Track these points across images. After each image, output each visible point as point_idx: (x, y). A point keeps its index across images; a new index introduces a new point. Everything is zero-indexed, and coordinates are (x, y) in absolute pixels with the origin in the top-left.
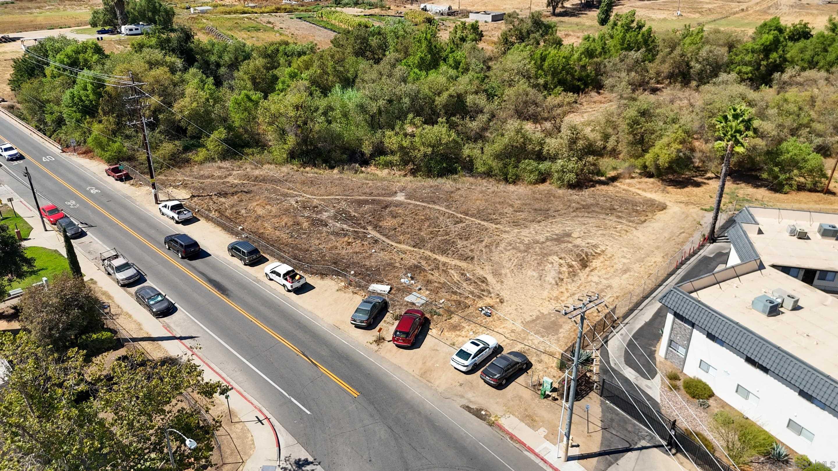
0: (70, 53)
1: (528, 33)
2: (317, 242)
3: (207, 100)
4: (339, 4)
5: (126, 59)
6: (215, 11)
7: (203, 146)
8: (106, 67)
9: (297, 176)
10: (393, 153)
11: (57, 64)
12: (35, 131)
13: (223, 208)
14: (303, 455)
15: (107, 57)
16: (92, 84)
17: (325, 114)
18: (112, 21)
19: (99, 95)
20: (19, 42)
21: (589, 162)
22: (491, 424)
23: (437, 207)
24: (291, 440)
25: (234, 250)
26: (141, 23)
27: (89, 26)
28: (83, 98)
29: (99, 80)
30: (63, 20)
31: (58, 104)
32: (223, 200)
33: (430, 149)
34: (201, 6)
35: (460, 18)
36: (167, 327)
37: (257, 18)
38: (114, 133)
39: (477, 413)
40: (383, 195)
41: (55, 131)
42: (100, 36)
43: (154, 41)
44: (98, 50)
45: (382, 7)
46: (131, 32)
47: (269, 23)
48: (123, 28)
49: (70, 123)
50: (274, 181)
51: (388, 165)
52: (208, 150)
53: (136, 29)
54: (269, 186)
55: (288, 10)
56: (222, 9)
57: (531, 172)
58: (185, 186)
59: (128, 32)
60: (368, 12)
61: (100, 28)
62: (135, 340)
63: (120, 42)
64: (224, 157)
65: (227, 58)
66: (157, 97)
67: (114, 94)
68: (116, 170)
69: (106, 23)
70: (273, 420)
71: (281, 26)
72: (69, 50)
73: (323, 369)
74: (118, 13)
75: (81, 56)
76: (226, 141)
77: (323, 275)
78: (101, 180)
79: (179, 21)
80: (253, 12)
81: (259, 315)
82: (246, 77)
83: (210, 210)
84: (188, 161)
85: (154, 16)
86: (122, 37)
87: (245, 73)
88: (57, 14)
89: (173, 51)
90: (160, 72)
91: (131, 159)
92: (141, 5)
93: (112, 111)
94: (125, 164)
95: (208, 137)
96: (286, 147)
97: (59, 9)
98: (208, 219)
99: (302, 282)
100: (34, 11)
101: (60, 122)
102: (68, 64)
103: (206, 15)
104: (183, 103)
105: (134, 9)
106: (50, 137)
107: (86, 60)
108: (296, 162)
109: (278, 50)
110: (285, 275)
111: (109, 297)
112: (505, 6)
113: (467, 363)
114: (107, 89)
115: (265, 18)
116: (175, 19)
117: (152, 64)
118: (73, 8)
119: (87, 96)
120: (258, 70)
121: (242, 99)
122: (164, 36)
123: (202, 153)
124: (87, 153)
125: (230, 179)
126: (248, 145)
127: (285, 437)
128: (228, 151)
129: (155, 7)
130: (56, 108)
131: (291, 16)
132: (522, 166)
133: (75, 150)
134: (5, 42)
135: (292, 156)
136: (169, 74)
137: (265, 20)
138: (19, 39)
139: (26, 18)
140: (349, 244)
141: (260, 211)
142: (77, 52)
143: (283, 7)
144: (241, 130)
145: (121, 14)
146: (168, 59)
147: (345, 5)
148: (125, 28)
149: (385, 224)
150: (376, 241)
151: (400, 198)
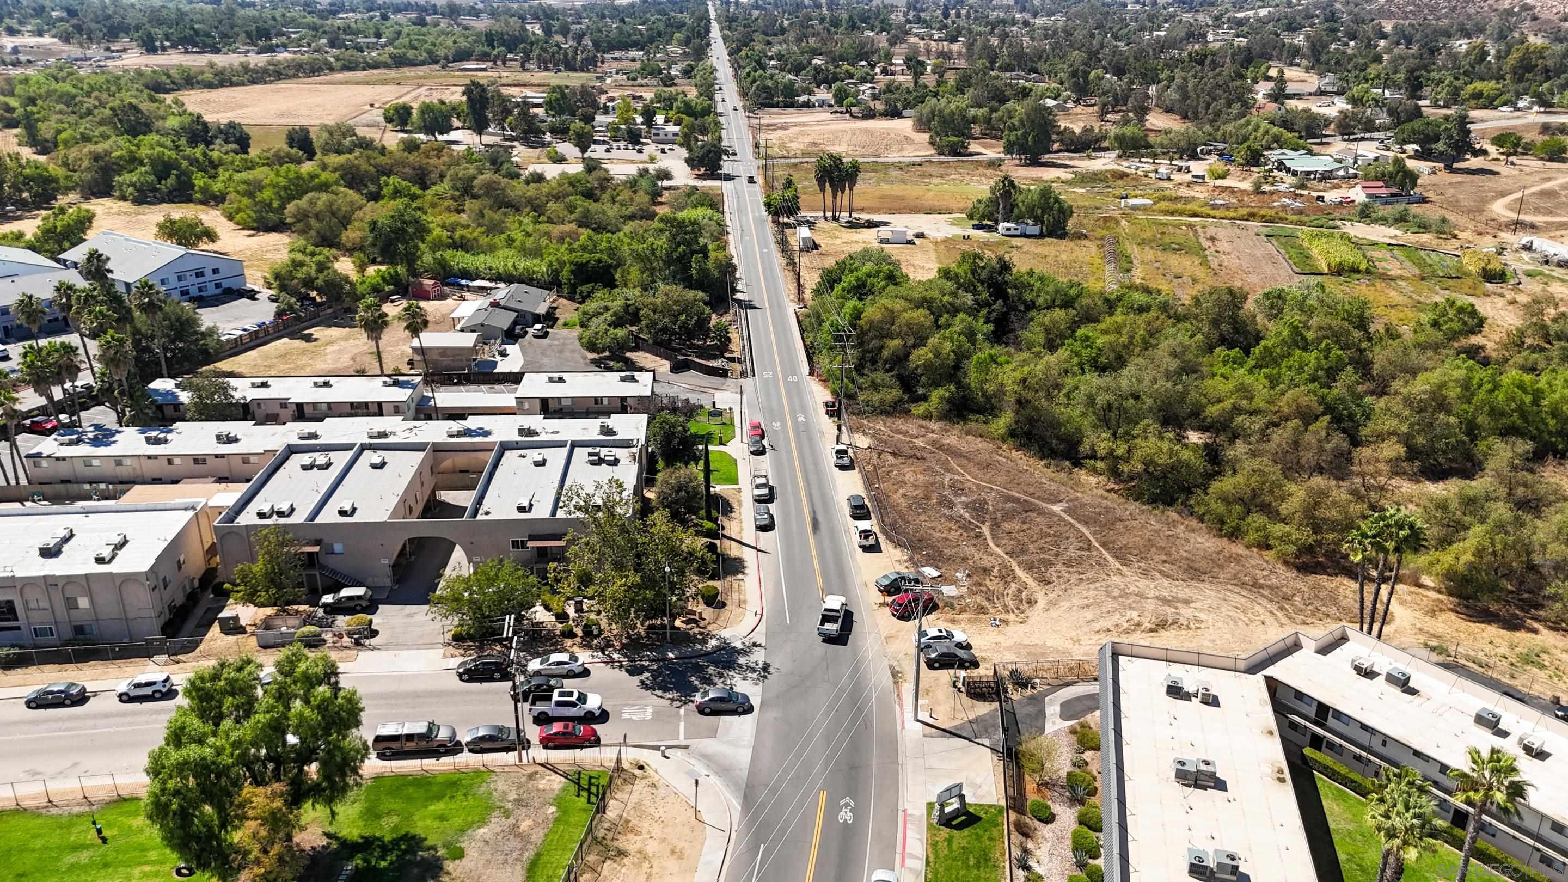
2: (925, 518)
4: (1367, 216)
6: (1155, 207)
11: (845, 286)
13: (882, 464)
14: (762, 641)
16: (851, 315)
18: (991, 215)
20: (880, 229)
22: (896, 683)
23: (1084, 529)
24: (764, 630)
25: (854, 501)
26: (1026, 221)
30: (952, 201)
32: (889, 458)
33: (1141, 466)
34: (1145, 196)
36: (757, 539)
37: (1203, 227)
39: (895, 674)
40: (1043, 500)
42: (973, 231)
45: (1441, 232)
46: (1009, 232)
47: (1213, 238)
50: (956, 453)
52: (929, 406)
53: (1015, 229)
54: (945, 457)
55: (1268, 218)
56: (1164, 205)
58: (874, 435)
59: (1006, 231)
60: (1407, 238)
61: (976, 222)
62: (731, 539)
64: (943, 416)
68: (834, 404)
69: (983, 217)
70: (764, 618)
71: (1224, 246)
74: (1002, 206)
76: (949, 399)
77: (899, 545)
78: (815, 411)
80: (1208, 216)
83: (868, 463)
85: (1043, 213)
86: (998, 236)
93: (859, 345)
96: (1002, 421)
98: (861, 470)
99: (873, 542)
100: (934, 180)
102: (854, 287)
103: (1135, 213)
105: (1023, 202)
108: (1010, 442)
111: (740, 505)
123: (921, 408)
124: (828, 380)
125: (919, 441)
127: (762, 628)
128: (948, 411)
131: (1262, 230)
132: (1249, 519)
133: (820, 375)
135: (1012, 433)
137: (1211, 232)
138: (883, 224)
139: (914, 191)
140: (951, 529)
143: (1266, 211)
145: (1004, 208)
147: (1375, 221)
148: (1002, 226)
149: (1006, 526)
150: (978, 536)
151: (1057, 508)
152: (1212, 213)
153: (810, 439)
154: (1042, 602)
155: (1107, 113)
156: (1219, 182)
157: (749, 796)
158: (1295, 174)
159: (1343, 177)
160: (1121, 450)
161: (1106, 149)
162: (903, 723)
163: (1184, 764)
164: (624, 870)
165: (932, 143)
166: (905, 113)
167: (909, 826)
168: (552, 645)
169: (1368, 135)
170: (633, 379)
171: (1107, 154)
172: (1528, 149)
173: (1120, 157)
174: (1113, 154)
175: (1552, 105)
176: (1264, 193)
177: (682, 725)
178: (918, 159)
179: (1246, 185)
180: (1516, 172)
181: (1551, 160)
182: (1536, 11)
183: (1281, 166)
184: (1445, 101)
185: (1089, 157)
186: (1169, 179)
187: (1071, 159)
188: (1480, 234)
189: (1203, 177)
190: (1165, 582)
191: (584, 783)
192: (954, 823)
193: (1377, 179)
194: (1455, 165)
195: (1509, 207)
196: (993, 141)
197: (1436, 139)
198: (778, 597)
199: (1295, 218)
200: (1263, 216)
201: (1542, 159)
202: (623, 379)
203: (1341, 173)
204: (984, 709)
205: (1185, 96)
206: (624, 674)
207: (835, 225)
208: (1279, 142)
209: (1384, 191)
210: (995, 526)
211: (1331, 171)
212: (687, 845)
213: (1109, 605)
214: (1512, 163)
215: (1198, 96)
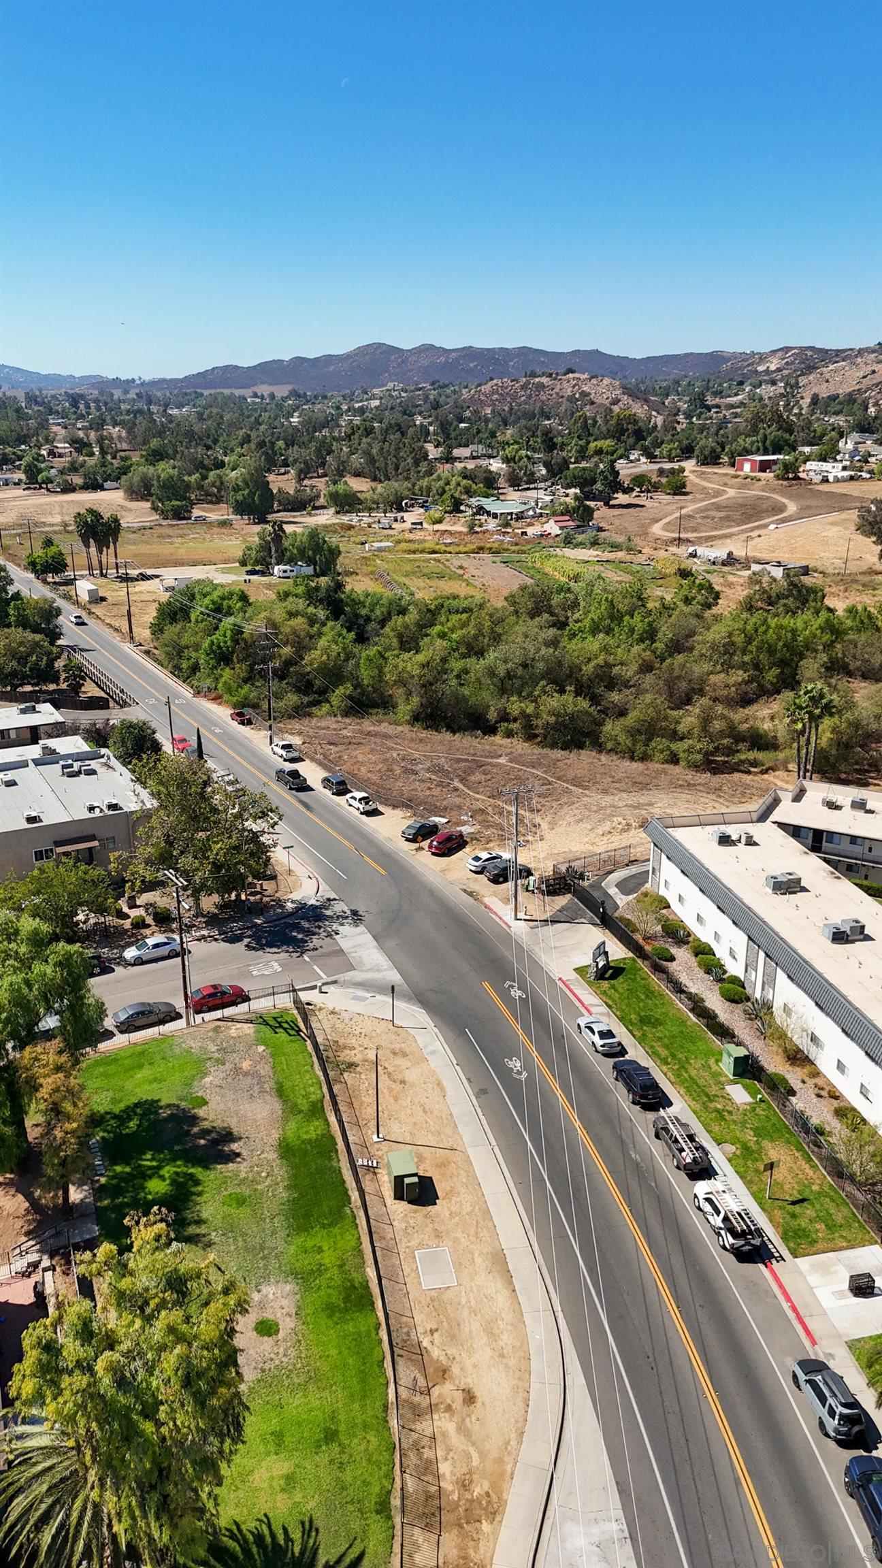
0: (216, 599)
1: (779, 597)
2: (401, 784)
3: (339, 654)
4: (569, 543)
5: (269, 607)
6: (396, 549)
7: (328, 701)
8: (247, 615)
9: (409, 735)
10: (515, 720)
11: (203, 609)
12: (170, 675)
13: (328, 753)
14: (333, 895)
15: (250, 605)
16: (232, 631)
17: (458, 676)
18: (264, 560)
19: (236, 642)
20: (157, 580)
21: (723, 745)
22: (477, 900)
24: (328, 888)
25: (326, 781)
26: (300, 563)
27: (237, 564)
28: (222, 644)
29: (239, 626)
30: (208, 555)
31: (197, 651)
32: (331, 747)
33: (553, 718)
34: (381, 541)
35: (738, 570)
37: (447, 560)
38: (245, 681)
39: (470, 894)
40: (486, 757)
41: (188, 678)
42: (248, 577)
43: (301, 590)
44: (244, 598)
45: (629, 549)
46: (285, 575)
47: (461, 567)
48: (276, 568)
49: (204, 670)
50: (386, 736)
51: (509, 734)
52: (332, 706)
53: (292, 571)
54: (378, 740)
55: (494, 550)
56: (403, 546)
57: (662, 751)
58: (300, 733)
59: (281, 574)
60: (607, 556)
61: (249, 568)
63: (269, 586)
64: (347, 713)
65: (378, 612)
66: (289, 648)
67: (249, 641)
68: (240, 715)
69: (257, 562)
70: (320, 879)
71: (475, 572)
72: (215, 596)
73: (367, 859)
74: (273, 550)
75: (225, 603)
76: (350, 697)
77: (395, 807)
78: (225, 722)
79: (347, 561)
80: (445, 552)
81: (331, 825)
82: (392, 634)
83: (316, 753)
84: (310, 715)
85: (315, 554)
86: (273, 579)
87: (392, 630)
88: (201, 545)
89: (321, 601)
90: (299, 622)
91: (255, 706)
92: (301, 541)
93: (245, 659)
94: (251, 710)
95: (334, 692)
96: (409, 707)
97: (204, 539)
98: (313, 760)
99: (374, 806)
100: (175, 540)
101: (195, 668)
102: (211, 610)
103: (383, 554)
104: (313, 656)
105: (293, 545)
106: (184, 682)
107: (229, 607)
108: (418, 725)
109: (442, 606)
110: (360, 800)
112: (822, 554)
113: (477, 864)
114: (244, 635)
115: (456, 561)
116: (340, 560)
117: (292, 615)
118: (221, 539)
119: (225, 642)
120: (407, 627)
121: (375, 655)
122: (313, 584)
123: (325, 707)
124: (217, 699)
125: (345, 732)
126: (375, 705)
127: (323, 886)
128: (352, 708)
129: (318, 544)
130: (194, 654)
131: (495, 559)
132: (653, 744)
133: (205, 696)
134: (143, 580)
135: (416, 718)
136: (306, 626)
137: (457, 563)
138: (157, 576)
139: (165, 549)
140: (429, 788)
141: (360, 758)
142: (223, 598)
143: (488, 545)
144: (370, 689)
145: (276, 551)
146: (311, 610)
147: (576, 546)
148: (277, 569)
149: (472, 778)
150: (456, 789)
151: (502, 761)
152: (448, 549)
153: (241, 744)
154: (544, 825)
155: (303, 479)
156: (437, 527)
157: (421, 999)
158: (495, 516)
159: (533, 517)
160: (530, 709)
161: (323, 507)
162: (506, 924)
163: (775, 878)
164: (363, 1076)
165: (155, 508)
166: (106, 485)
167: (572, 987)
168: (130, 937)
169: (532, 486)
170: (33, 710)
171: (325, 511)
172: (656, 487)
173: (338, 513)
174: (332, 510)
175: (656, 457)
176: (477, 532)
177: (315, 967)
178: (148, 524)
179: (460, 527)
180: (656, 505)
181: (675, 494)
182: (592, 397)
183: (481, 510)
184: (576, 458)
185: (310, 514)
186: (390, 528)
187: (294, 517)
188: (655, 549)
189: (421, 524)
190: (624, 795)
191: (272, 1022)
192: (607, 976)
193: (562, 514)
194: (612, 503)
195: (664, 529)
196: (210, 506)
197: (594, 481)
198: (317, 862)
199: (514, 548)
200: (491, 549)
201: (669, 494)
202: (23, 711)
203: (531, 513)
204: (563, 900)
205: (372, 461)
206: (223, 944)
207: (105, 580)
208: (469, 492)
209: (571, 523)
210: (463, 780)
211: (523, 512)
212: (403, 1045)
213: (596, 817)
214: (651, 498)
215: (386, 459)
